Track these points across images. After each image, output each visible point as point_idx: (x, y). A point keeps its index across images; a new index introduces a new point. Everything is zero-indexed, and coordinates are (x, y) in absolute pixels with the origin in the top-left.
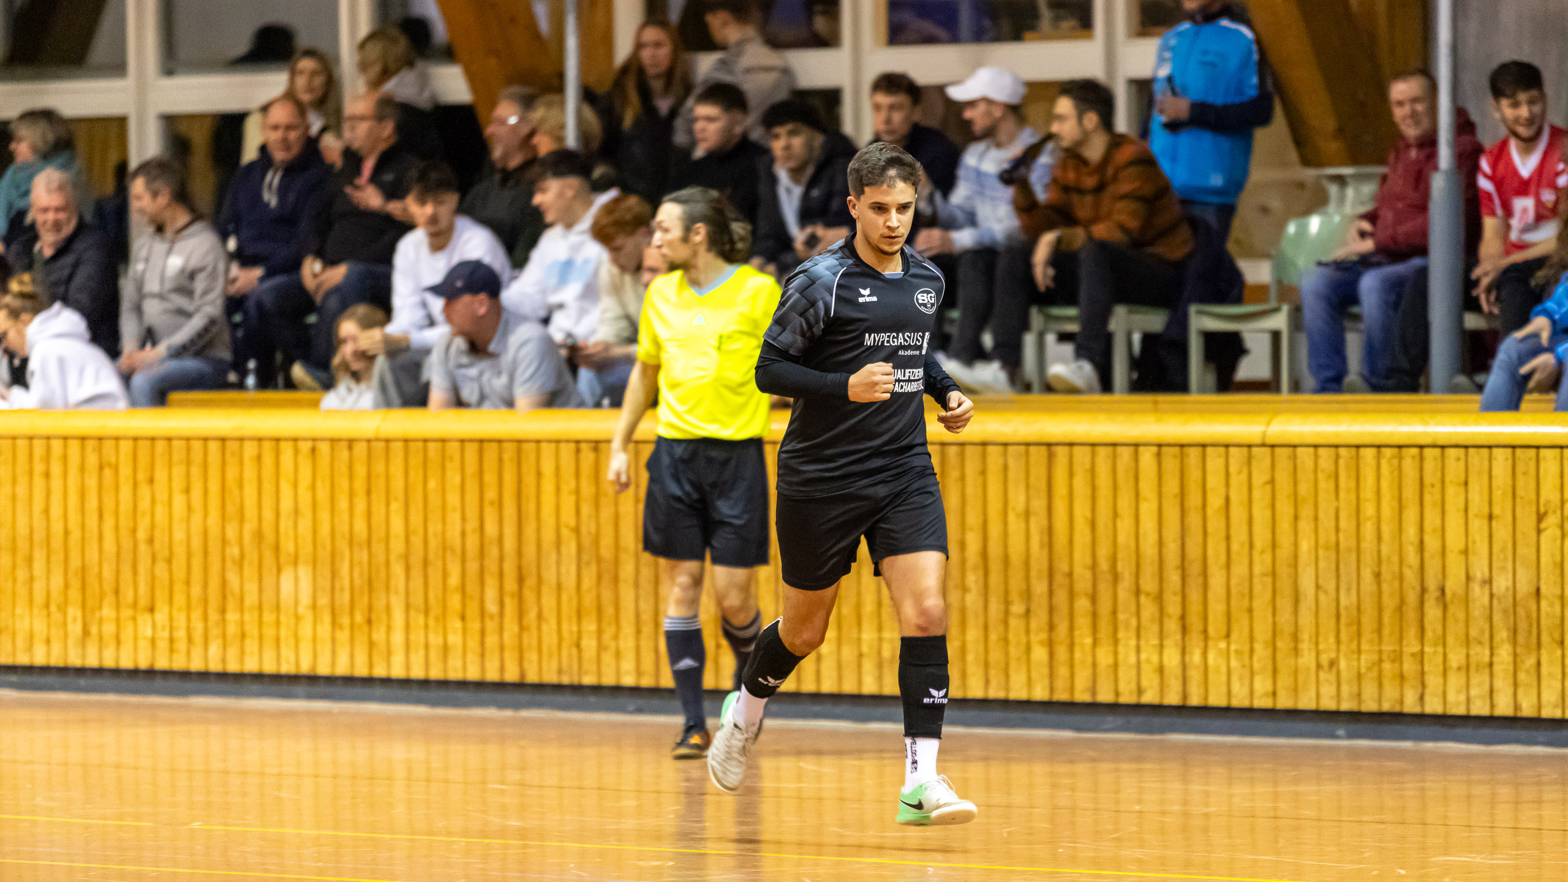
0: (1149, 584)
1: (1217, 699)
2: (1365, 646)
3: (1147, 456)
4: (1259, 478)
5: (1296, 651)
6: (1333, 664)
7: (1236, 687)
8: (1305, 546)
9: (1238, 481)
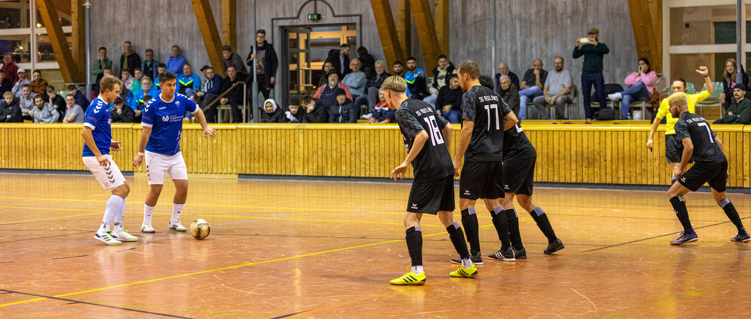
0: (42, 150)
1: (53, 168)
2: (77, 160)
3: (42, 130)
4: (60, 133)
5: (66, 161)
6: (72, 163)
7: (56, 166)
8: (68, 144)
9: (57, 134)
